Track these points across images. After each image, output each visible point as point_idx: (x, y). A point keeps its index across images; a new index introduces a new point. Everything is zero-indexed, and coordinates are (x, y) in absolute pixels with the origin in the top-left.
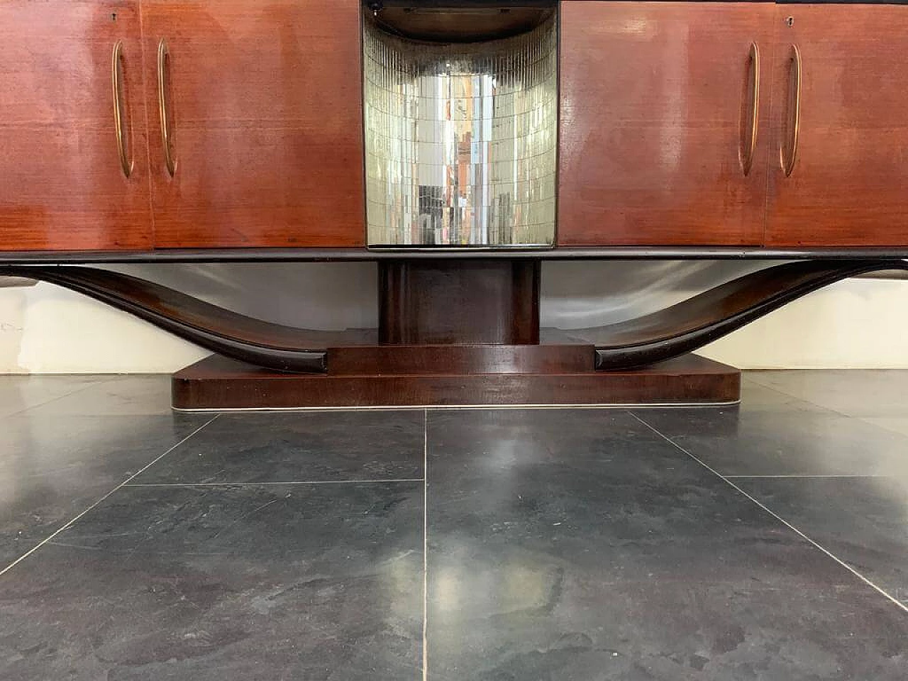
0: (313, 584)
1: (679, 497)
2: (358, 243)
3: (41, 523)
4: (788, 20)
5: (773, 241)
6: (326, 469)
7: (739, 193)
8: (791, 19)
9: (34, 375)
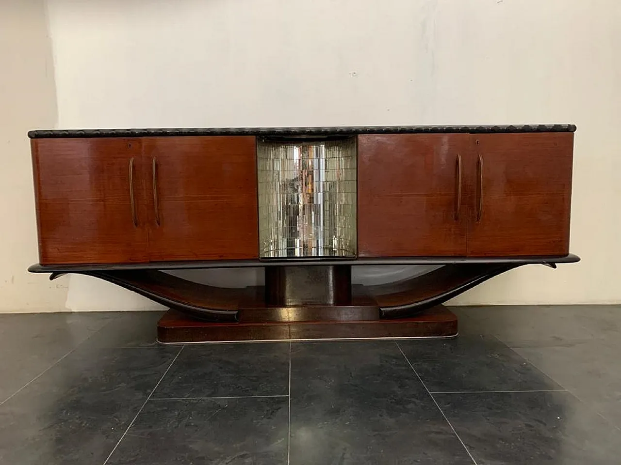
0: (243, 456)
1: (406, 406)
2: (255, 256)
3: (120, 423)
4: (476, 142)
5: (471, 254)
6: (242, 388)
7: (453, 230)
8: (478, 141)
9: (74, 312)
